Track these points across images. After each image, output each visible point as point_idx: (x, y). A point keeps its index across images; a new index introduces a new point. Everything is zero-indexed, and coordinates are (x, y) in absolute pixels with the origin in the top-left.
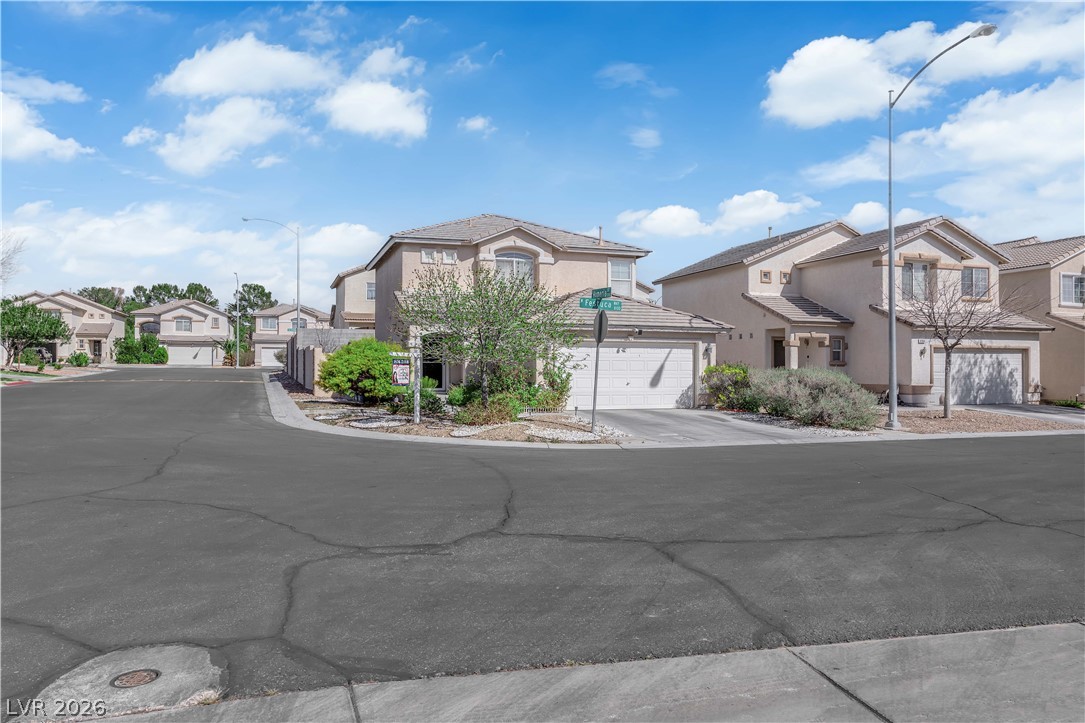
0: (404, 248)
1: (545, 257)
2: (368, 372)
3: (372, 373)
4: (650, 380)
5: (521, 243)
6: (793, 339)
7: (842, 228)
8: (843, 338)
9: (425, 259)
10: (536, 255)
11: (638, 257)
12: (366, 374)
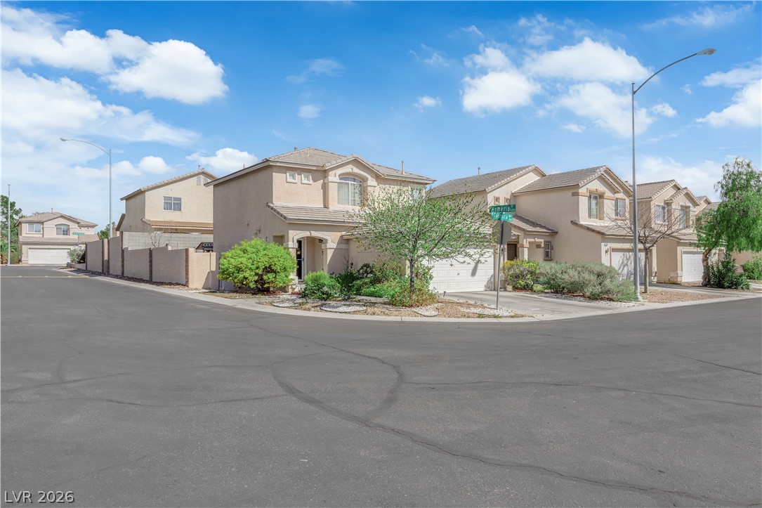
0: (275, 169)
1: (371, 181)
2: (270, 267)
3: (273, 267)
4: (471, 271)
5: (356, 170)
6: (525, 242)
7: (537, 171)
8: (550, 242)
9: (290, 179)
10: (365, 180)
11: (426, 184)
12: (269, 270)
